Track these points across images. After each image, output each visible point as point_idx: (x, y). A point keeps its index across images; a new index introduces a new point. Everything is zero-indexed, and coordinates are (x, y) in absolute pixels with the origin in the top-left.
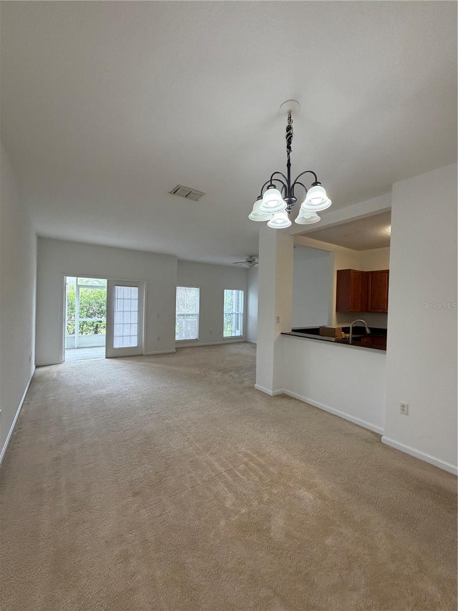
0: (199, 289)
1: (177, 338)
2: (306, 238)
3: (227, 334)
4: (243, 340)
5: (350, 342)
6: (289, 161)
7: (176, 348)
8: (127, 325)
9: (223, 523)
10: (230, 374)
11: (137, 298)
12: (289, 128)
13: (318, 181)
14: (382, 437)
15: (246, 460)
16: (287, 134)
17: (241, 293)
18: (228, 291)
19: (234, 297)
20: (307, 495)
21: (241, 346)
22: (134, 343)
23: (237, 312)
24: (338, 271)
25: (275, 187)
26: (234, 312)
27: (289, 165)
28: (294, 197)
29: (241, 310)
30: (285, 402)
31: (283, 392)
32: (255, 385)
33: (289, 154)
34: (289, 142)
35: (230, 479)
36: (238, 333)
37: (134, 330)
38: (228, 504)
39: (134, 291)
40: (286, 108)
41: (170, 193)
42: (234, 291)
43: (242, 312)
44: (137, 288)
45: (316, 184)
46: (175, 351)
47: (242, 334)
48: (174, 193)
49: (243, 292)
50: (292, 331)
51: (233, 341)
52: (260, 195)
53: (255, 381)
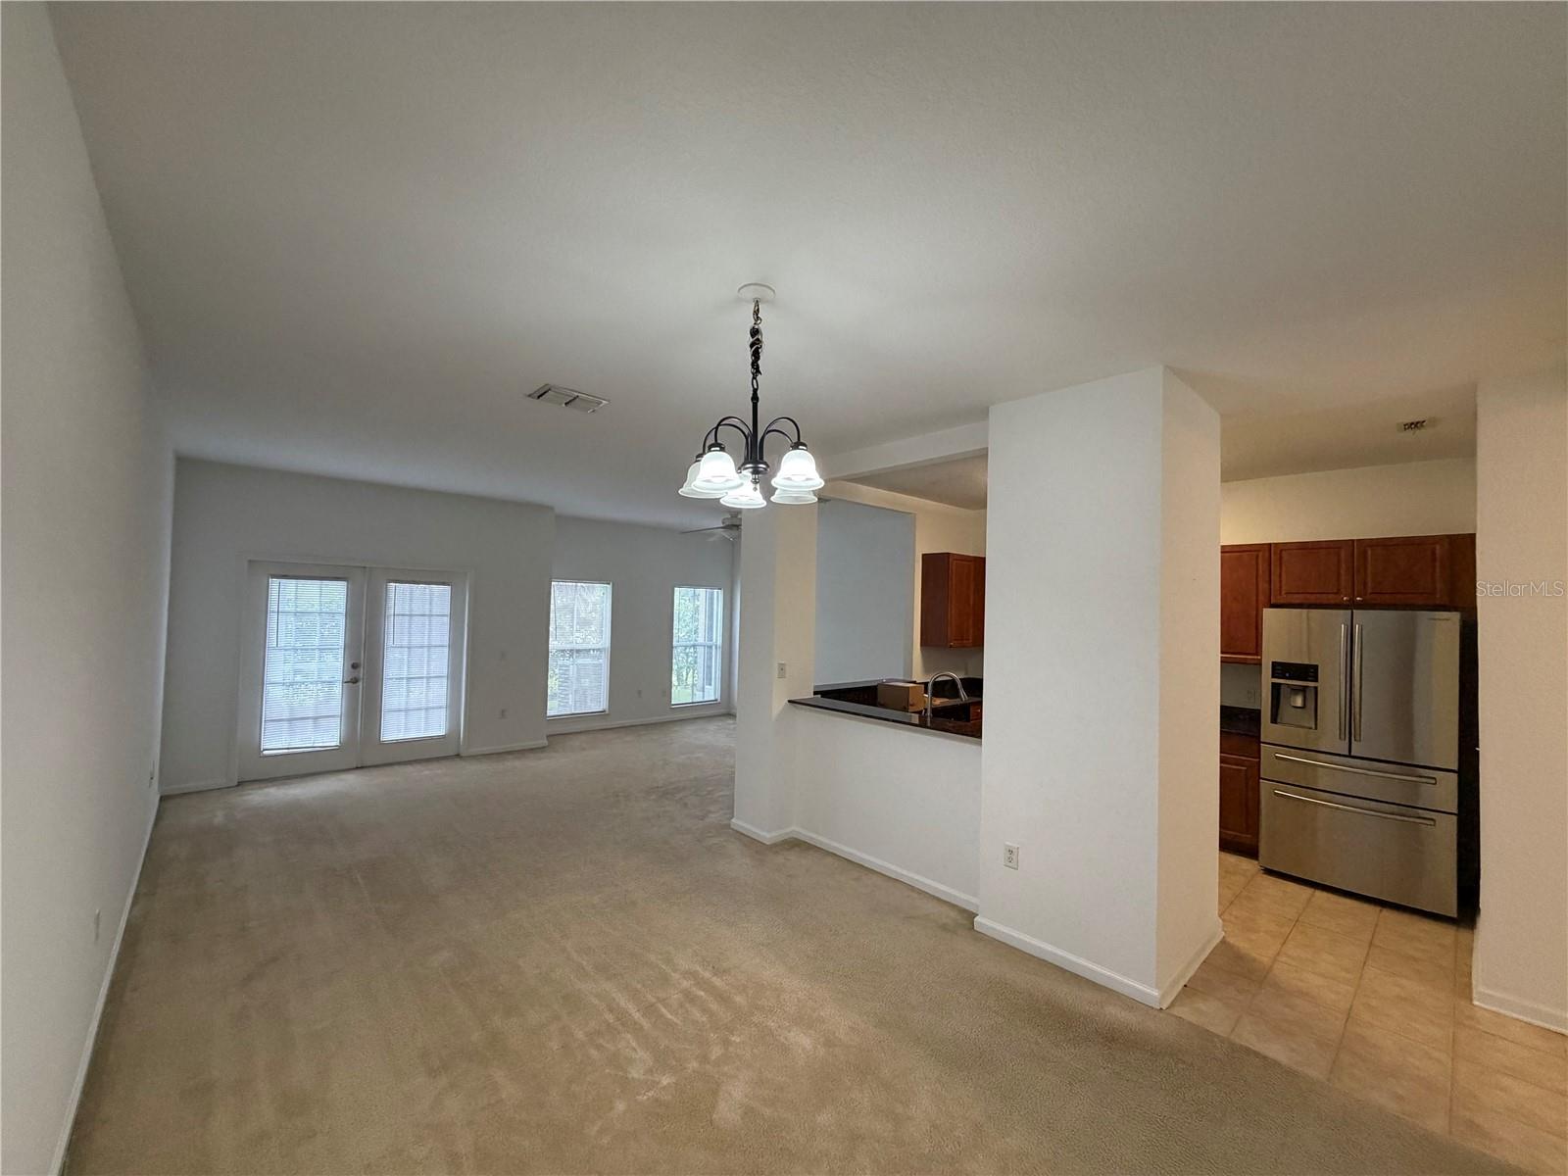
0: (609, 587)
1: (554, 708)
2: (855, 484)
3: (680, 695)
4: (723, 711)
5: (929, 725)
6: (755, 391)
7: (548, 736)
8: (420, 681)
9: (620, 1106)
10: (678, 796)
11: (447, 611)
12: (755, 332)
13: (802, 440)
14: (975, 919)
15: (685, 984)
16: (751, 340)
17: (718, 595)
18: (683, 590)
19: (702, 603)
20: (802, 1041)
21: (712, 726)
22: (437, 726)
23: (709, 643)
24: (923, 555)
25: (722, 449)
26: (701, 640)
27: (755, 398)
28: (765, 463)
29: (718, 638)
30: (793, 857)
31: (791, 835)
32: (733, 820)
33: (754, 378)
34: (756, 355)
35: (646, 1024)
36: (711, 693)
37: (440, 692)
38: (636, 1073)
39: (438, 597)
40: (750, 294)
41: (530, 396)
42: (702, 592)
43: (719, 643)
44: (448, 588)
45: (796, 446)
46: (545, 742)
47: (718, 697)
48: (539, 397)
49: (721, 592)
50: (815, 693)
51: (695, 714)
52: (701, 452)
53: (733, 812)
